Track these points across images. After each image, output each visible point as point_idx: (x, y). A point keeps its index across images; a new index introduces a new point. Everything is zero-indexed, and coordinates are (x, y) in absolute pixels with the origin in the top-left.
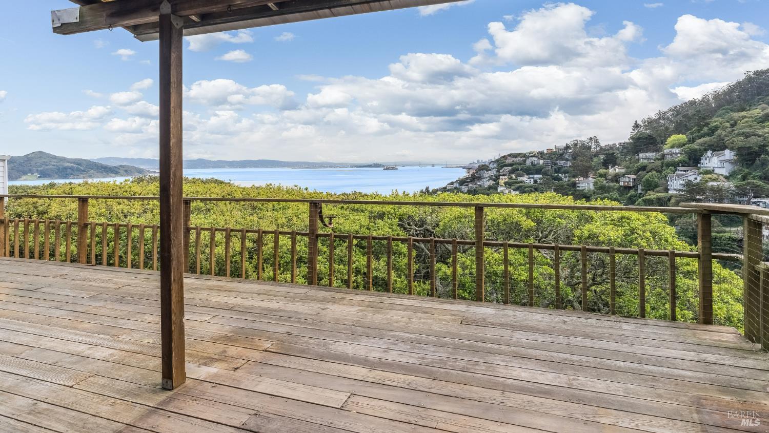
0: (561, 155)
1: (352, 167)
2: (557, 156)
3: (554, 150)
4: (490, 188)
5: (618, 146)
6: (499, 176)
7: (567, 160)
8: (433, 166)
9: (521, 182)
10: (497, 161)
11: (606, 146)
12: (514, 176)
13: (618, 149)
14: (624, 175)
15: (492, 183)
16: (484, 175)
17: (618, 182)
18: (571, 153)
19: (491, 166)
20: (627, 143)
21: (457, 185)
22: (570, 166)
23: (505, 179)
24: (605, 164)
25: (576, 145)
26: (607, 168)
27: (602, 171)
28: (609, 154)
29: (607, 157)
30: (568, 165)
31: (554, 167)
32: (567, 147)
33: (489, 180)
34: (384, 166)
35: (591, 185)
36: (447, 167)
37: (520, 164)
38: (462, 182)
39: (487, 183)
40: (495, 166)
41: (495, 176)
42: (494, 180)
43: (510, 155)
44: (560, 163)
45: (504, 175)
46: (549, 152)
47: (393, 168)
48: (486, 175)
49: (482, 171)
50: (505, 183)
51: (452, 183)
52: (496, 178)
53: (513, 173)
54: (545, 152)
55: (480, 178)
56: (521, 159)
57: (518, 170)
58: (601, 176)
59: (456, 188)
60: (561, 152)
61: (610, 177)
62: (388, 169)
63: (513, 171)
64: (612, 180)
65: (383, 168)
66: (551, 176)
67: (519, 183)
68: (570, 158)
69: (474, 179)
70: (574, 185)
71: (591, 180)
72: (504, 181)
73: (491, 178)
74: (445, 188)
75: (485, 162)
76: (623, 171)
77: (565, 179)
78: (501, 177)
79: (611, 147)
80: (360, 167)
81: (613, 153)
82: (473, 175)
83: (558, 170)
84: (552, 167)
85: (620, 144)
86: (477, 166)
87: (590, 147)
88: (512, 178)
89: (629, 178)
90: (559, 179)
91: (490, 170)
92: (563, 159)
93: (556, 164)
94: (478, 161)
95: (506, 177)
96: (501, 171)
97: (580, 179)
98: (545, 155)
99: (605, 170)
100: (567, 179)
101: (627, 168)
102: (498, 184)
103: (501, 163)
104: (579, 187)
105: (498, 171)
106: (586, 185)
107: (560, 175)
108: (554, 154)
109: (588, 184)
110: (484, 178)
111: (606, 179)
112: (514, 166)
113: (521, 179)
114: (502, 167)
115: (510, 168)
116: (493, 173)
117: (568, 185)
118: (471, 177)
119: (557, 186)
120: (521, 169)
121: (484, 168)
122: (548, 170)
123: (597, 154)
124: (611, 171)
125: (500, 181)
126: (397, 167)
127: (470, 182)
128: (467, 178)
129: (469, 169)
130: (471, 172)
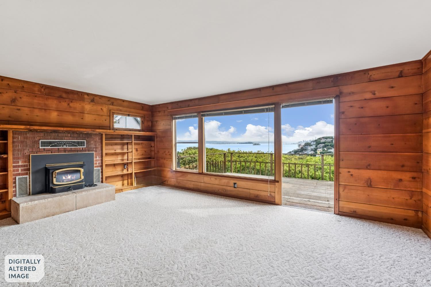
1: (238, 143)
4: (312, 155)
6: (317, 149)
9: (330, 152)
10: (316, 141)
12: (326, 149)
15: (312, 152)
16: (308, 148)
19: (312, 144)
21: (293, 153)
23: (321, 150)
33: (311, 151)
37: (330, 142)
38: (296, 152)
40: (315, 143)
42: (314, 151)
43: (323, 138)
45: (319, 148)
47: (258, 144)
48: (309, 148)
49: (307, 146)
50: (321, 153)
51: (290, 152)
52: (315, 150)
53: (326, 147)
55: (306, 150)
56: (330, 140)
57: (328, 146)
62: (255, 144)
63: (325, 146)
65: (253, 144)
67: (328, 153)
72: (320, 151)
73: (312, 150)
75: (307, 141)
80: (242, 143)
82: (302, 148)
86: (303, 144)
88: (324, 150)
91: (312, 146)
94: (304, 141)
95: (321, 149)
96: (318, 146)
102: (316, 153)
103: (318, 142)
105: (316, 146)
110: (308, 150)
112: (326, 144)
113: (330, 150)
114: (319, 144)
115: (323, 145)
116: (313, 147)
118: (301, 149)
120: (330, 145)
121: (308, 144)
125: (318, 151)
127: (300, 152)
128: (298, 150)
129: (299, 145)
130: (301, 147)
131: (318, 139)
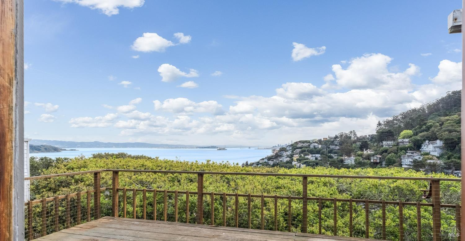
0: (333, 142)
1: (197, 148)
2: (330, 143)
3: (328, 139)
4: (287, 162)
5: (368, 137)
6: (293, 155)
7: (336, 145)
8: (250, 148)
9: (307, 159)
10: (292, 145)
11: (360, 136)
12: (302, 155)
13: (368, 139)
14: (373, 155)
15: (288, 159)
16: (284, 154)
17: (369, 159)
18: (338, 141)
19: (288, 149)
20: (375, 135)
21: (266, 160)
22: (338, 149)
23: (297, 157)
24: (361, 148)
25: (342, 136)
26: (363, 151)
27: (360, 152)
28: (364, 142)
29: (362, 144)
30: (337, 149)
31: (328, 149)
32: (336, 137)
33: (286, 157)
34: (217, 148)
35: (353, 161)
36: (258, 149)
37: (307, 147)
38: (269, 159)
39: (285, 159)
40: (291, 148)
41: (290, 155)
42: (290, 158)
43: (300, 142)
44: (332, 147)
45: (296, 154)
46: (325, 140)
47: (224, 149)
48: (285, 154)
49: (282, 152)
50: (297, 160)
51: (263, 159)
52: (291, 156)
53: (302, 153)
54: (323, 140)
55: (281, 156)
56: (307, 144)
57: (305, 151)
58: (359, 156)
59: (265, 162)
60: (332, 140)
61: (365, 156)
63: (302, 152)
64: (366, 158)
65: (217, 149)
66: (326, 155)
67: (306, 159)
68: (338, 144)
69: (277, 156)
70: (342, 161)
71: (353, 158)
72: (296, 158)
73: (288, 156)
74: (259, 162)
75: (282, 146)
76: (373, 152)
77: (335, 157)
78: (294, 156)
79: (364, 138)
80: (202, 148)
81: (366, 141)
82: (276, 154)
83: (331, 152)
84: (326, 149)
85: (369, 135)
86: (278, 148)
87: (350, 137)
88: (301, 156)
89: (376, 157)
90: (331, 157)
91: (287, 151)
92: (334, 145)
93: (329, 148)
94: (278, 145)
95: (297, 155)
96: (294, 152)
97: (346, 158)
98: (322, 142)
99: (361, 152)
100: (336, 157)
101: (376, 151)
102: (292, 160)
103: (294, 147)
104: (345, 162)
105: (292, 152)
106: (350, 161)
107: (332, 155)
108: (328, 141)
109: (351, 160)
110: (283, 156)
111: (362, 158)
112: (303, 149)
113: (307, 157)
114: (295, 149)
115: (300, 150)
116: (289, 153)
117: (338, 161)
118: (276, 156)
119: (331, 162)
120: (307, 151)
121: (283, 149)
122: (324, 152)
123: (355, 142)
124: (365, 152)
125: (294, 158)
126: (226, 149)
127: (274, 158)
128: (272, 156)
129: (274, 150)
130: (275, 152)
131: (294, 143)
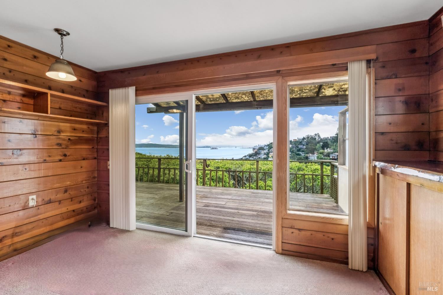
0: (301, 142)
2: (298, 143)
3: (297, 140)
4: (264, 159)
5: (330, 138)
6: (269, 153)
7: (304, 145)
8: (236, 147)
10: (268, 145)
11: (323, 138)
13: (330, 140)
14: (332, 153)
15: (265, 156)
17: (329, 156)
18: (306, 141)
19: (265, 148)
20: (334, 137)
21: (248, 157)
22: (305, 148)
23: (272, 154)
24: (323, 147)
25: (308, 137)
26: (324, 149)
27: (321, 151)
28: (325, 142)
29: (324, 144)
30: (304, 148)
31: (297, 148)
32: (304, 139)
33: (264, 155)
34: (211, 147)
35: (316, 158)
36: (243, 148)
38: (250, 156)
39: (263, 156)
40: (267, 147)
41: (267, 153)
42: (267, 155)
44: (300, 146)
46: (295, 141)
47: (216, 148)
48: (263, 152)
49: (260, 150)
51: (245, 156)
52: (268, 154)
54: (293, 141)
55: (259, 154)
58: (321, 153)
59: (247, 159)
60: (301, 141)
61: (325, 154)
62: (213, 149)
64: (326, 156)
65: (210, 148)
66: (296, 153)
68: (305, 144)
69: (256, 154)
70: (307, 158)
71: (316, 155)
73: (265, 154)
74: (242, 159)
75: (262, 146)
76: (332, 151)
77: (303, 154)
78: (270, 153)
79: (326, 139)
81: (327, 142)
82: (256, 152)
83: (299, 150)
84: (296, 148)
85: (331, 137)
86: (258, 148)
87: (315, 139)
89: (335, 154)
90: (299, 155)
91: (265, 150)
92: (302, 145)
93: (298, 147)
94: (259, 145)
97: (310, 155)
98: (292, 142)
99: (323, 151)
100: (303, 155)
101: (334, 149)
103: (270, 146)
104: (309, 159)
105: (269, 150)
106: (313, 158)
107: (300, 153)
108: (297, 142)
109: (314, 157)
110: (261, 154)
111: (323, 155)
114: (271, 148)
116: (266, 151)
117: (304, 158)
119: (298, 158)
121: (261, 148)
122: (294, 150)
123: (319, 142)
124: (326, 151)
125: (270, 155)
126: (217, 148)
127: (254, 156)
128: (253, 154)
129: (254, 149)
130: (255, 151)
131: (270, 143)
